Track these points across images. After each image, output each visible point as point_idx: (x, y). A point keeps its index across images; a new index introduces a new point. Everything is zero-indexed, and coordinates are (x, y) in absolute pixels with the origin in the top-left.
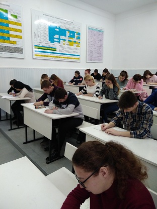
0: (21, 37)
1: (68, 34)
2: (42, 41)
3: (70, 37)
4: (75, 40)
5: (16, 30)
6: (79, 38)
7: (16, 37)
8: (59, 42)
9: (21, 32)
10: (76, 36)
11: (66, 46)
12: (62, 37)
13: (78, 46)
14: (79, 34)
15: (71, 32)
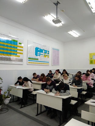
0: (22, 54)
1: (44, 51)
2: (32, 55)
3: (45, 53)
4: (47, 54)
5: (20, 50)
6: (48, 53)
7: (20, 53)
8: (40, 55)
9: (23, 51)
10: (47, 52)
11: (43, 57)
12: (41, 53)
13: (48, 57)
14: (48, 51)
15: (45, 51)
